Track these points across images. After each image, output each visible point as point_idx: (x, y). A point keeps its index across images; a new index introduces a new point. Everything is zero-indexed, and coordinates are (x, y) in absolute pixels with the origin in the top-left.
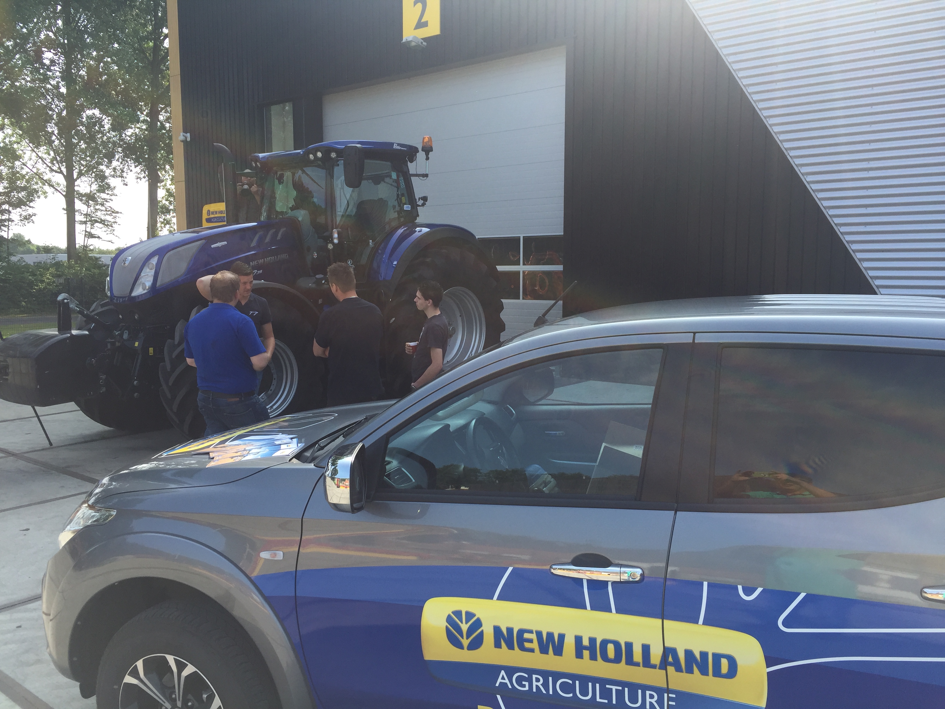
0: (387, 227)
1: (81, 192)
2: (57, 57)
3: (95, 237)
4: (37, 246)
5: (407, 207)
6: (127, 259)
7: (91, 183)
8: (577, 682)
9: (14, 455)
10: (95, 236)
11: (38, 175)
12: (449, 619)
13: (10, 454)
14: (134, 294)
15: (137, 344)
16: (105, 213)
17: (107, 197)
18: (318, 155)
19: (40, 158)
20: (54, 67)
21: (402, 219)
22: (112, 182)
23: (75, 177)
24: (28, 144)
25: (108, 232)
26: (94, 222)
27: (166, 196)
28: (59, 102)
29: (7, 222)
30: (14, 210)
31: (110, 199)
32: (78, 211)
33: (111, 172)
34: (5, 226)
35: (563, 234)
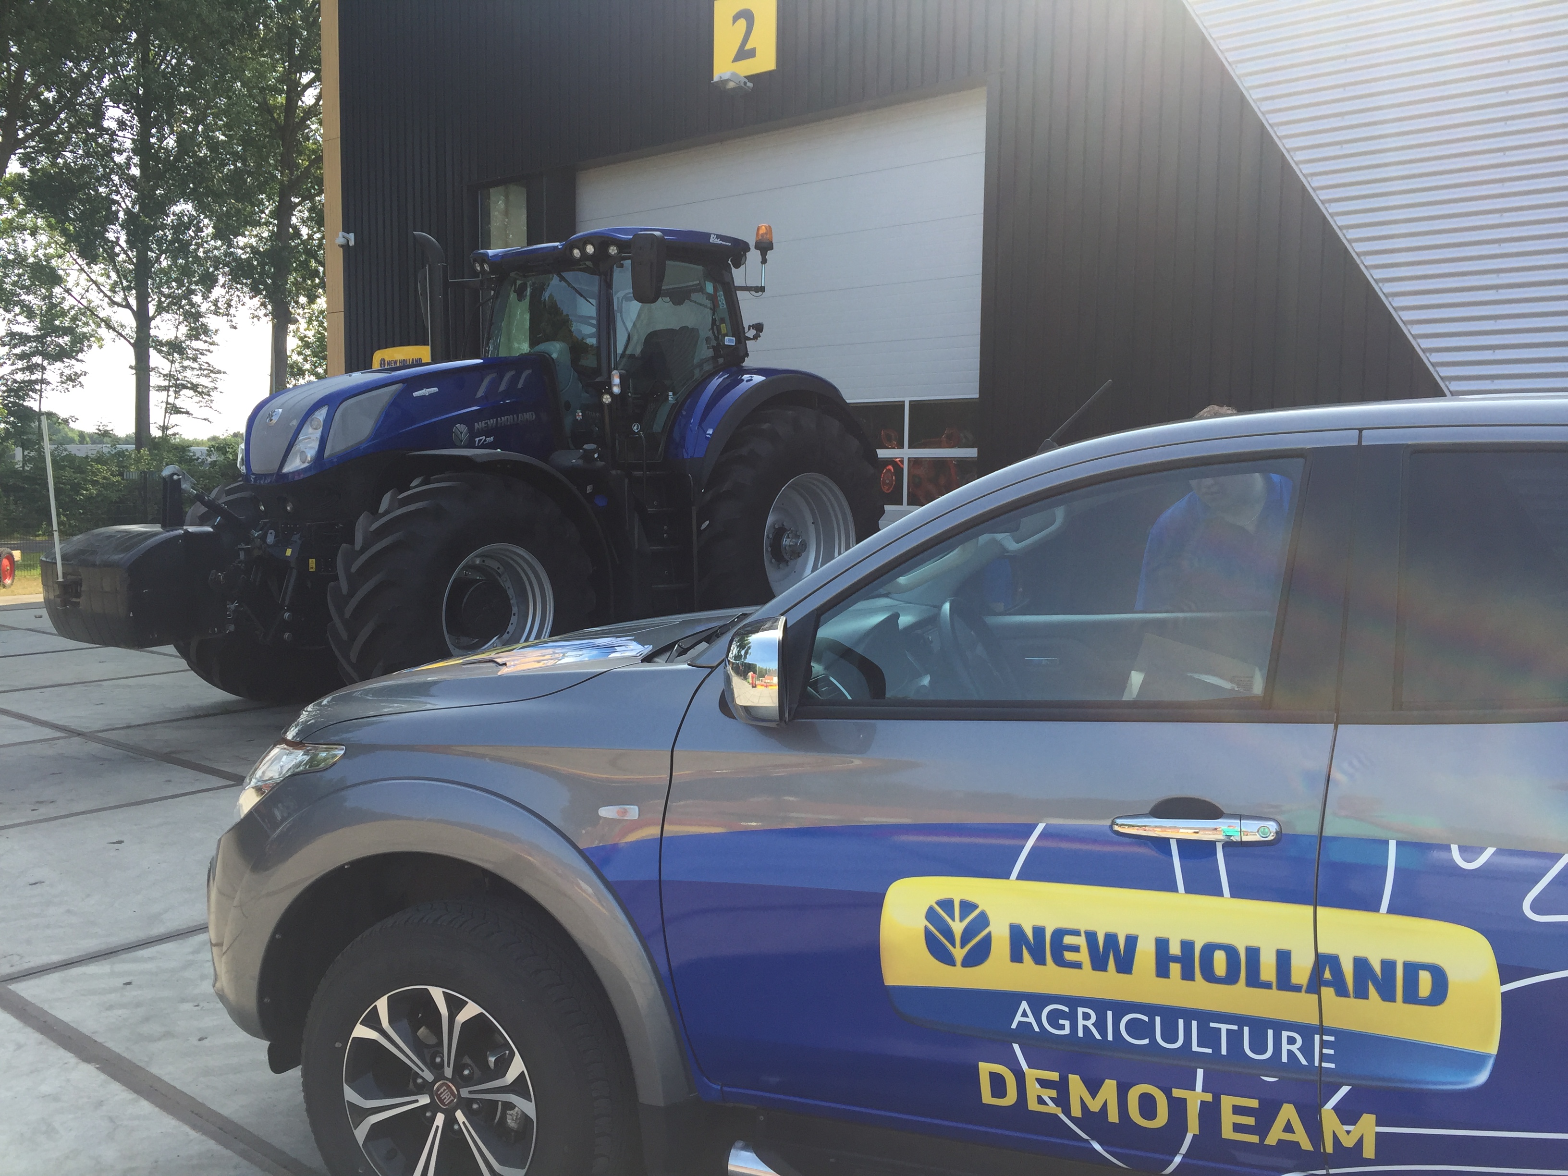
0: (697, 372)
1: (160, 338)
2: (129, 115)
3: (183, 413)
4: (79, 431)
5: (729, 341)
6: (275, 411)
7: (177, 323)
8: (1158, 1019)
9: (79, 734)
10: (182, 410)
11: (90, 311)
12: (931, 914)
13: (73, 732)
14: (286, 470)
15: (289, 552)
16: (199, 372)
17: (205, 346)
18: (588, 251)
19: (95, 282)
20: (124, 132)
21: (721, 361)
22: (212, 321)
23: (151, 314)
24: (75, 260)
25: (201, 404)
26: (179, 387)
27: (298, 348)
28: (130, 190)
29: (39, 384)
30: (50, 365)
31: (209, 351)
32: (153, 369)
33: (210, 307)
34: (35, 391)
35: (977, 396)
